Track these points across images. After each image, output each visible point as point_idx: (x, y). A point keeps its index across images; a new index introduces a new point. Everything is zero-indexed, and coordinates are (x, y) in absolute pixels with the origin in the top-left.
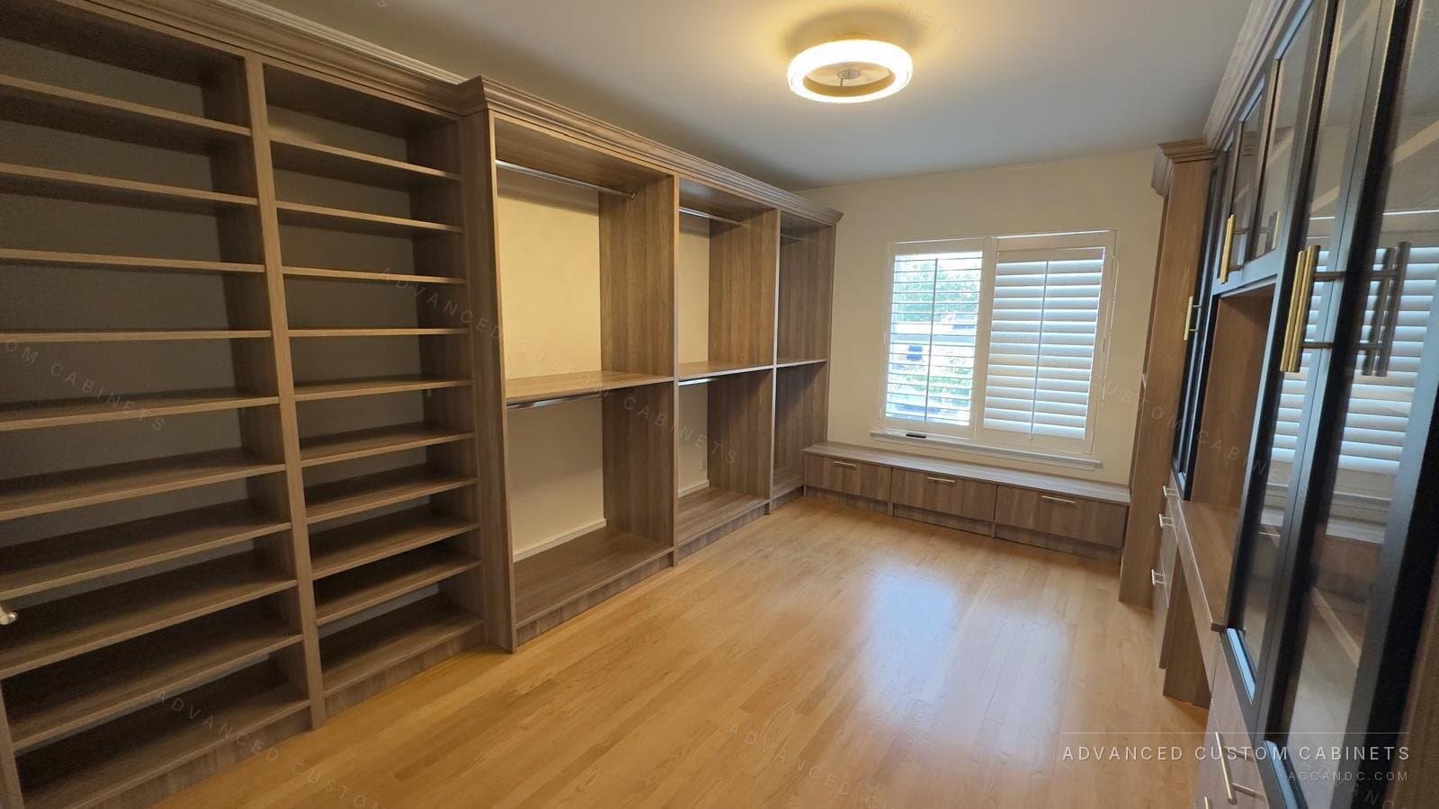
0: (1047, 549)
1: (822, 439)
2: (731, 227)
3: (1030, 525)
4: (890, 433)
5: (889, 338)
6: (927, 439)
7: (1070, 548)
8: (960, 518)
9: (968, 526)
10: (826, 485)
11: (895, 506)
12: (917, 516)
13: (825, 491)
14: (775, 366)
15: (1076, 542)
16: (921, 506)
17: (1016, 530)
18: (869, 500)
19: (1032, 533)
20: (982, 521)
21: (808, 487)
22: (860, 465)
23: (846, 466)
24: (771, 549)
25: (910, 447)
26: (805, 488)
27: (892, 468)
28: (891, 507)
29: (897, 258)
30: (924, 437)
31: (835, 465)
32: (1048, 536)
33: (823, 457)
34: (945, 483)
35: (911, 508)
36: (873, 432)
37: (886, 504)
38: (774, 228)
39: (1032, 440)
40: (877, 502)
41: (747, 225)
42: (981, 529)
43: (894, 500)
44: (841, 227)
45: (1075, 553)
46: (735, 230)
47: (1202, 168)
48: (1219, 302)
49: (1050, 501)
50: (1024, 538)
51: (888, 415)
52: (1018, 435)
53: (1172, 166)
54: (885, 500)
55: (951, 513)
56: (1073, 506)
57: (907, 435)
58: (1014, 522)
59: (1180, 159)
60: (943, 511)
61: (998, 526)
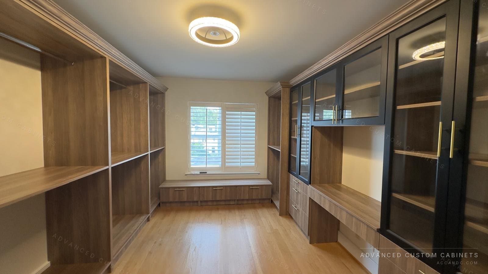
0: (252, 204)
1: (164, 180)
2: (121, 88)
3: (247, 197)
4: (193, 173)
5: (190, 137)
7: (258, 202)
8: (225, 201)
9: (227, 203)
10: (171, 200)
11: (201, 202)
12: (210, 203)
13: (171, 202)
14: (149, 153)
15: (259, 199)
16: (211, 200)
17: (243, 200)
18: (189, 202)
19: (248, 200)
20: (232, 200)
21: (162, 202)
22: (186, 188)
23: (179, 190)
24: (160, 240)
25: (203, 177)
26: (161, 203)
27: (199, 187)
28: (199, 202)
29: (192, 107)
30: (206, 173)
31: (175, 190)
32: (253, 200)
33: (169, 188)
34: (219, 189)
35: (207, 201)
36: (186, 174)
37: (197, 202)
38: (146, 91)
39: (240, 169)
40: (193, 202)
41: (131, 88)
42: (232, 203)
43: (201, 199)
44: (167, 93)
45: (259, 203)
46: (123, 90)
47: (288, 90)
48: (313, 127)
49: (252, 188)
50: (245, 202)
51: (192, 166)
52: (237, 167)
53: (281, 88)
54: (197, 200)
55: (221, 199)
56: (258, 188)
57: (200, 173)
58: (242, 198)
59: (284, 87)
60: (219, 199)
61: (238, 200)
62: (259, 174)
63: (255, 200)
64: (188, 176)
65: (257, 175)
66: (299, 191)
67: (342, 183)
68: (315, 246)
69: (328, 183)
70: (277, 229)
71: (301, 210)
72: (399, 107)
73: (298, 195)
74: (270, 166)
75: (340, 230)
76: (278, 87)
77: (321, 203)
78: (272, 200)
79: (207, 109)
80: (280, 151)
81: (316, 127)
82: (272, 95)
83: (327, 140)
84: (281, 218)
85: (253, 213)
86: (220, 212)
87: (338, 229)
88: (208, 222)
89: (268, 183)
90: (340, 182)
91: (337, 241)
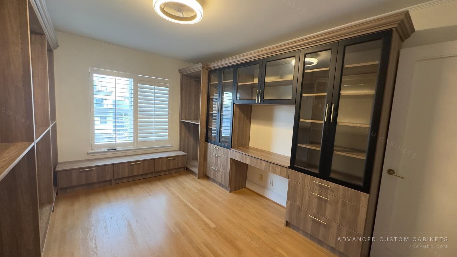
1: (57, 163)
3: (165, 168)
4: (99, 151)
5: (93, 110)
6: (117, 150)
8: (142, 175)
9: (144, 177)
10: (74, 184)
11: (115, 180)
12: (125, 180)
13: (73, 187)
14: (50, 127)
15: (176, 169)
16: (127, 176)
18: (100, 182)
19: (165, 171)
20: (150, 173)
22: (96, 168)
25: (112, 154)
26: (59, 190)
27: (113, 165)
28: (113, 181)
30: (116, 149)
32: (170, 170)
34: (136, 164)
35: (122, 179)
36: (89, 152)
37: (111, 180)
39: (154, 143)
42: (149, 176)
43: (115, 178)
45: (176, 172)
47: (207, 71)
48: (235, 105)
49: (170, 160)
50: (163, 174)
51: (96, 143)
52: (150, 142)
53: (201, 69)
54: (110, 179)
55: (139, 174)
56: (175, 159)
57: (108, 150)
58: (160, 170)
59: (204, 68)
60: (136, 174)
61: (155, 173)
62: (172, 146)
63: (172, 169)
64: (91, 155)
65: (170, 147)
66: (219, 155)
67: (250, 146)
68: (233, 193)
69: (242, 146)
70: (202, 189)
71: (221, 170)
72: (304, 95)
73: (218, 158)
74: (182, 139)
75: (247, 178)
76: (198, 67)
77: (242, 160)
78: (187, 168)
79: (115, 79)
80: (199, 124)
81: (236, 105)
82: (186, 74)
83: (242, 114)
84: (200, 180)
85: (174, 181)
86: (141, 186)
87: (246, 179)
88: (134, 197)
89: (182, 153)
90: (249, 146)
91: (245, 187)
